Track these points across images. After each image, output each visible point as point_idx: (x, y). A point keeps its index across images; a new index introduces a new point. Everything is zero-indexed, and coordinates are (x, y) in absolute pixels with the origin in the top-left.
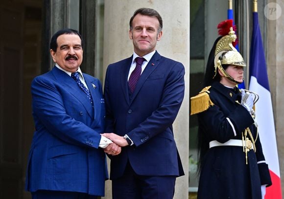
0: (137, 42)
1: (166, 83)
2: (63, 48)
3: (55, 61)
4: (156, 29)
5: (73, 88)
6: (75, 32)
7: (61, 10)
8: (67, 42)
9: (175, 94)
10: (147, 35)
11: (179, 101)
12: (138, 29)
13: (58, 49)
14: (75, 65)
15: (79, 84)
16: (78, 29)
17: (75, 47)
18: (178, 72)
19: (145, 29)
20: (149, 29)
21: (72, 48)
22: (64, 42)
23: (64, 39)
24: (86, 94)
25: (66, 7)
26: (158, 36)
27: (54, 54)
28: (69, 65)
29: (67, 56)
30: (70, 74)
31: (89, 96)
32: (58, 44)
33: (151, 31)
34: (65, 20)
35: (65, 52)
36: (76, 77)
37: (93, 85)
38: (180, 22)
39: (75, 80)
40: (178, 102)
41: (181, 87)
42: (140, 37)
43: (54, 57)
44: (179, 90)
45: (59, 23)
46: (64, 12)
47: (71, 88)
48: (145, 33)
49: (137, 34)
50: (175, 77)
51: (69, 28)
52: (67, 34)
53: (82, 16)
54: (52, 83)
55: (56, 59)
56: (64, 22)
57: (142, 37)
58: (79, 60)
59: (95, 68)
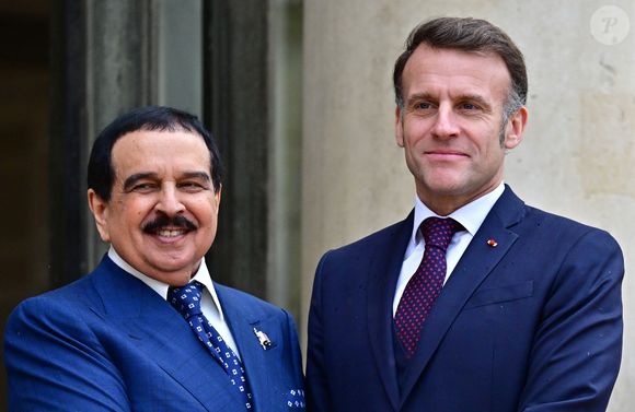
0: (418, 157)
1: (541, 316)
2: (133, 184)
3: (104, 235)
4: (495, 104)
5: (171, 345)
6: (185, 119)
7: (128, 27)
8: (152, 164)
9: (581, 359)
10: (455, 130)
11: (598, 387)
12: (423, 106)
13: (117, 191)
14: (185, 254)
15: (199, 329)
16: (197, 110)
17: (186, 182)
18: (593, 267)
19: (446, 107)
20: (465, 104)
21: (170, 187)
22: (138, 163)
23: (139, 149)
24: (228, 372)
25: (150, 14)
26: (509, 127)
27: (102, 208)
28: (159, 256)
29: (153, 217)
30: (163, 291)
31: (237, 378)
32: (118, 170)
33: (473, 112)
34: (145, 67)
35: (142, 202)
36: (186, 303)
37: (260, 334)
38: (609, 68)
39: (184, 314)
40: (592, 391)
41: (607, 328)
42: (429, 136)
43: (102, 223)
44: (599, 342)
45: (119, 78)
46: (140, 35)
47: (161, 344)
48: (447, 120)
49: (418, 125)
50: (577, 289)
51: (162, 102)
52: (153, 129)
53: (214, 47)
54: (84, 327)
55: (108, 230)
56: (139, 74)
57: (436, 137)
58: (201, 232)
59: (270, 257)
